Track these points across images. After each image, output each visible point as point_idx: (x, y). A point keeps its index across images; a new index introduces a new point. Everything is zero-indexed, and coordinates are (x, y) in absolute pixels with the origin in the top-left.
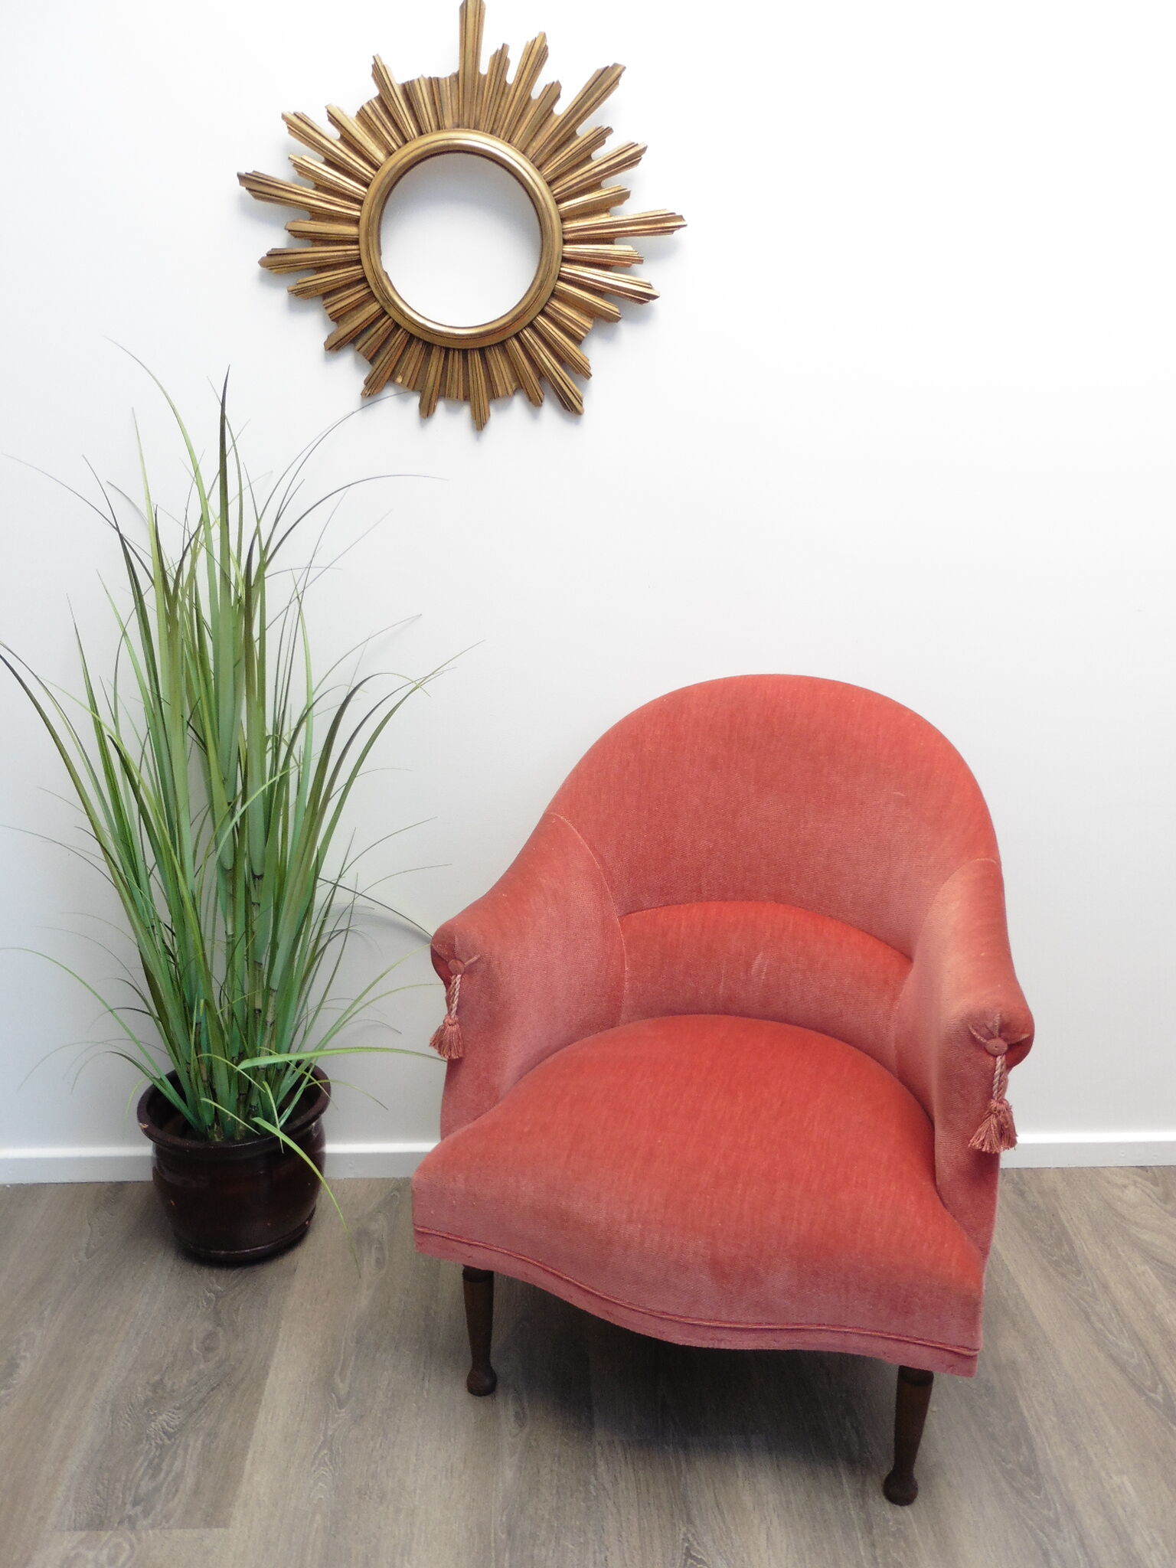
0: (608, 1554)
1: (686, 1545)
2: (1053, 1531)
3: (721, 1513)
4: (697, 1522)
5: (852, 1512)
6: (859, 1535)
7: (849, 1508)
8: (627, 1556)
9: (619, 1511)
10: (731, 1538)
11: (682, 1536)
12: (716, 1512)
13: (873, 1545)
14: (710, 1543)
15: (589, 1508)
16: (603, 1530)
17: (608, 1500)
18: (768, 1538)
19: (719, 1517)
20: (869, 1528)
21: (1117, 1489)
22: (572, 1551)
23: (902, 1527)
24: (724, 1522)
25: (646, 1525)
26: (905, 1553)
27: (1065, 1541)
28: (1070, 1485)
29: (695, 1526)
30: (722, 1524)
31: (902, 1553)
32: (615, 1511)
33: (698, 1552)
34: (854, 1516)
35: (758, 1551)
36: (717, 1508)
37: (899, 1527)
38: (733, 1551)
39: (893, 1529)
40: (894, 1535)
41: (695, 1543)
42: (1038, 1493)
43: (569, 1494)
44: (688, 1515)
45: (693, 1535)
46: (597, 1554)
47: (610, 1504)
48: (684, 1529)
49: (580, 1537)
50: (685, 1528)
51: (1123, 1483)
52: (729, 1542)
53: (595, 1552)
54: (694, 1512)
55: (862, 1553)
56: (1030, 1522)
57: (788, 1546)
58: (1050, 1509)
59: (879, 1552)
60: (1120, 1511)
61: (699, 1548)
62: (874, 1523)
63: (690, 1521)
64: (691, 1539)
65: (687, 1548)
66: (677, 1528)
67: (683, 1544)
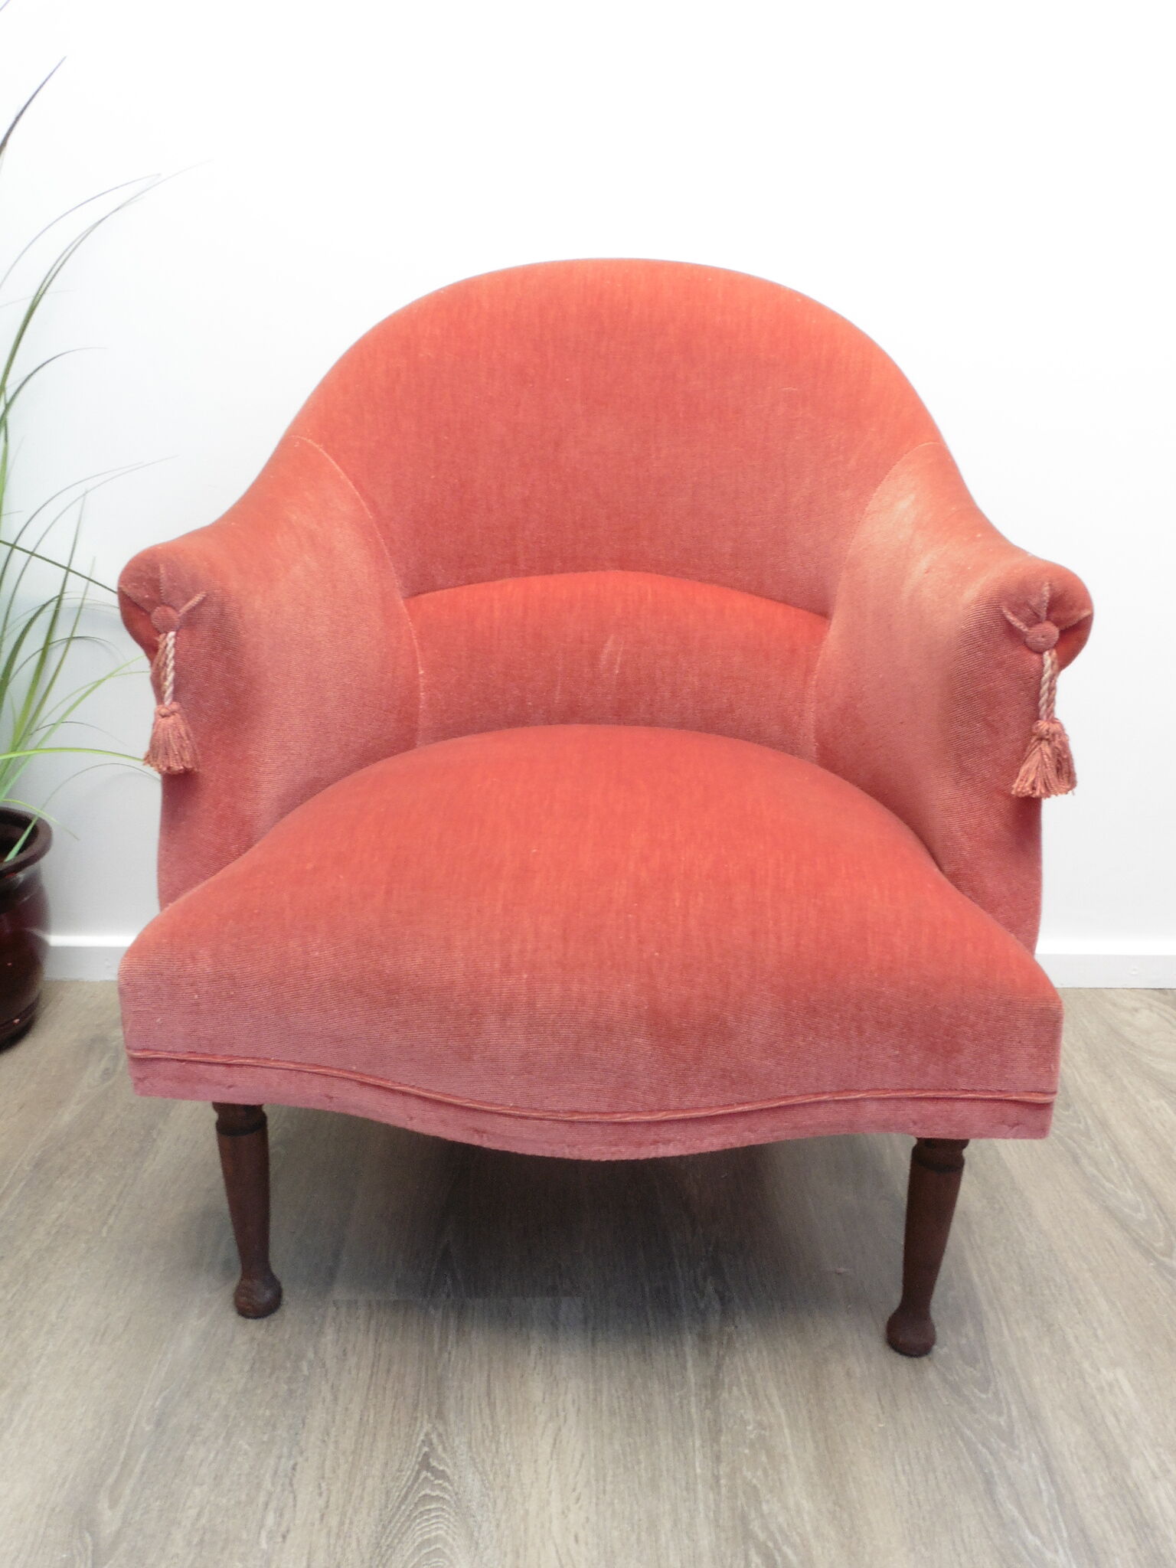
0: (300, 1460)
1: (426, 1449)
2: (1003, 1445)
3: (492, 1405)
4: (452, 1417)
5: (693, 1410)
6: (698, 1443)
7: (689, 1403)
8: (328, 1463)
9: (335, 1399)
10: (498, 1442)
11: (422, 1437)
12: (484, 1404)
13: (718, 1459)
14: (464, 1448)
15: (291, 1392)
16: (304, 1424)
17: (323, 1383)
18: (555, 1444)
19: (486, 1411)
20: (714, 1432)
21: (1107, 1388)
22: (246, 1453)
23: (767, 1434)
24: (492, 1418)
25: (371, 1421)
26: (765, 1471)
27: (1020, 1461)
28: (1037, 1380)
29: (445, 1423)
30: (488, 1422)
31: (760, 1473)
32: (329, 1397)
33: (440, 1460)
34: (695, 1417)
35: (536, 1461)
36: (486, 1399)
37: (763, 1432)
38: (496, 1461)
39: (752, 1436)
40: (752, 1445)
41: (440, 1449)
42: (985, 1391)
43: (268, 1371)
44: (441, 1405)
45: (440, 1435)
46: (283, 1460)
47: (325, 1388)
48: (427, 1427)
49: (265, 1433)
50: (430, 1425)
51: (1117, 1380)
52: (494, 1447)
53: (280, 1458)
54: (451, 1402)
55: (699, 1471)
56: (968, 1432)
57: (583, 1456)
58: (1000, 1414)
59: (724, 1469)
60: (1111, 1420)
61: (444, 1455)
62: (723, 1426)
63: (441, 1415)
64: (435, 1440)
65: (425, 1454)
66: (418, 1425)
67: (420, 1448)
